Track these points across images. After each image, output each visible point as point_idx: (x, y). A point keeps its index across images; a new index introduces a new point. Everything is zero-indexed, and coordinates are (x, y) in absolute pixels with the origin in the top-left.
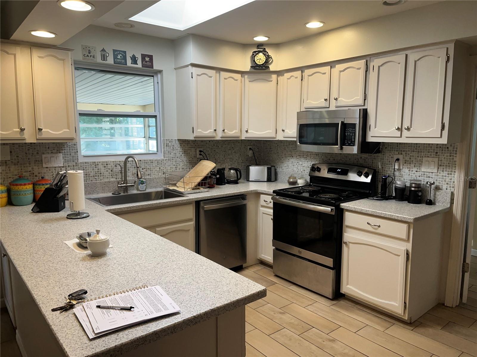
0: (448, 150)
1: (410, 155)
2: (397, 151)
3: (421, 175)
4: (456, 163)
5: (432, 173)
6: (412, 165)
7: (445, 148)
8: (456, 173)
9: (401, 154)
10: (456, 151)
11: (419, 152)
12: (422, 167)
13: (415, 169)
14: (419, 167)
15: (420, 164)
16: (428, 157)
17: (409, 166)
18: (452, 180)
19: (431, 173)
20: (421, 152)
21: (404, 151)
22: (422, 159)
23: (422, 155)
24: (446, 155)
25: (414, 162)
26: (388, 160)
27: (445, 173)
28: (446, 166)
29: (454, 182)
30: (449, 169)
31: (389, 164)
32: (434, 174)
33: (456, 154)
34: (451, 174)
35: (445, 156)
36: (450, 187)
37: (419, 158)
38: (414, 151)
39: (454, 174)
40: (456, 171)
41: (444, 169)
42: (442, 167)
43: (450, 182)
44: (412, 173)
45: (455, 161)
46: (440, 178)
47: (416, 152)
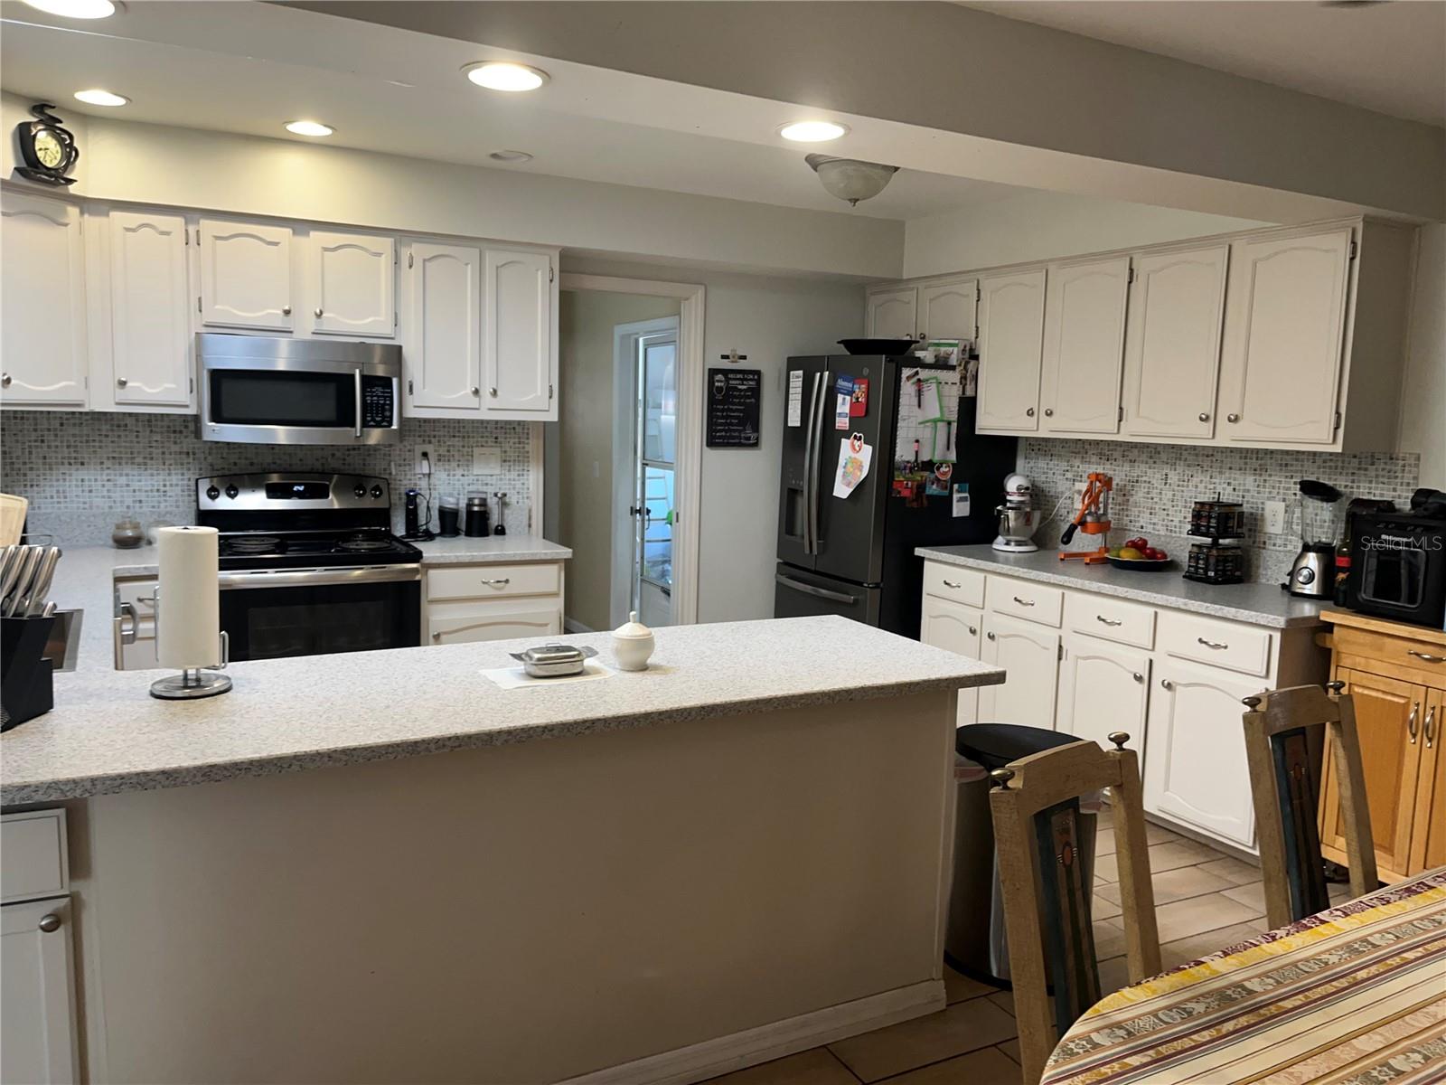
0: (515, 433)
1: (448, 443)
2: (420, 436)
3: (471, 482)
4: (530, 454)
5: (492, 475)
6: (454, 464)
7: (510, 429)
8: (531, 472)
9: (430, 442)
10: (528, 434)
11: (464, 437)
12: (475, 465)
13: (459, 472)
14: (468, 466)
15: (468, 459)
16: (482, 446)
17: (447, 467)
18: (526, 486)
19: (489, 477)
20: (469, 437)
21: (434, 437)
22: (472, 451)
23: (471, 443)
24: (512, 441)
25: (457, 458)
26: (400, 455)
27: (513, 475)
28: (515, 461)
29: (528, 489)
30: (519, 466)
31: (405, 465)
32: (494, 477)
33: (528, 439)
34: (523, 475)
35: (511, 444)
36: (523, 498)
37: (466, 449)
38: (454, 436)
39: (528, 475)
40: (530, 468)
41: (510, 466)
42: (508, 463)
43: (523, 489)
44: (454, 480)
45: (528, 452)
46: (505, 484)
47: (459, 437)
